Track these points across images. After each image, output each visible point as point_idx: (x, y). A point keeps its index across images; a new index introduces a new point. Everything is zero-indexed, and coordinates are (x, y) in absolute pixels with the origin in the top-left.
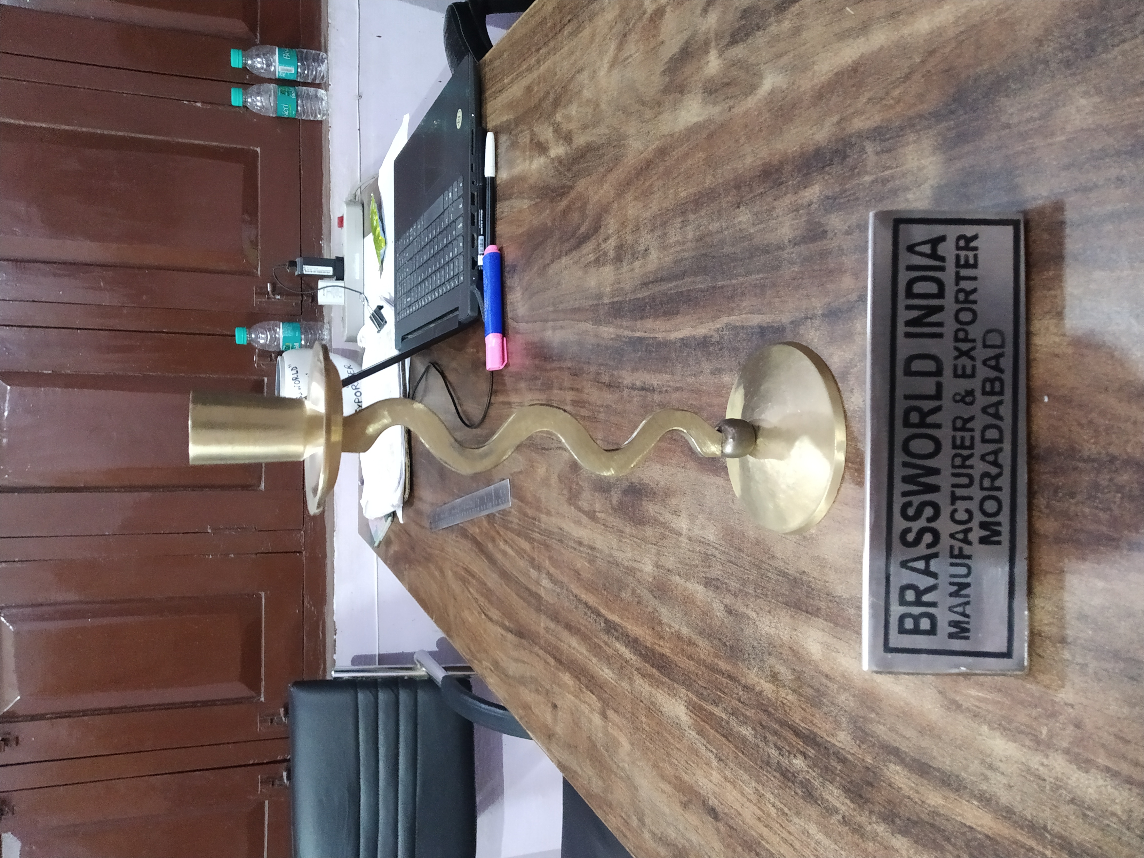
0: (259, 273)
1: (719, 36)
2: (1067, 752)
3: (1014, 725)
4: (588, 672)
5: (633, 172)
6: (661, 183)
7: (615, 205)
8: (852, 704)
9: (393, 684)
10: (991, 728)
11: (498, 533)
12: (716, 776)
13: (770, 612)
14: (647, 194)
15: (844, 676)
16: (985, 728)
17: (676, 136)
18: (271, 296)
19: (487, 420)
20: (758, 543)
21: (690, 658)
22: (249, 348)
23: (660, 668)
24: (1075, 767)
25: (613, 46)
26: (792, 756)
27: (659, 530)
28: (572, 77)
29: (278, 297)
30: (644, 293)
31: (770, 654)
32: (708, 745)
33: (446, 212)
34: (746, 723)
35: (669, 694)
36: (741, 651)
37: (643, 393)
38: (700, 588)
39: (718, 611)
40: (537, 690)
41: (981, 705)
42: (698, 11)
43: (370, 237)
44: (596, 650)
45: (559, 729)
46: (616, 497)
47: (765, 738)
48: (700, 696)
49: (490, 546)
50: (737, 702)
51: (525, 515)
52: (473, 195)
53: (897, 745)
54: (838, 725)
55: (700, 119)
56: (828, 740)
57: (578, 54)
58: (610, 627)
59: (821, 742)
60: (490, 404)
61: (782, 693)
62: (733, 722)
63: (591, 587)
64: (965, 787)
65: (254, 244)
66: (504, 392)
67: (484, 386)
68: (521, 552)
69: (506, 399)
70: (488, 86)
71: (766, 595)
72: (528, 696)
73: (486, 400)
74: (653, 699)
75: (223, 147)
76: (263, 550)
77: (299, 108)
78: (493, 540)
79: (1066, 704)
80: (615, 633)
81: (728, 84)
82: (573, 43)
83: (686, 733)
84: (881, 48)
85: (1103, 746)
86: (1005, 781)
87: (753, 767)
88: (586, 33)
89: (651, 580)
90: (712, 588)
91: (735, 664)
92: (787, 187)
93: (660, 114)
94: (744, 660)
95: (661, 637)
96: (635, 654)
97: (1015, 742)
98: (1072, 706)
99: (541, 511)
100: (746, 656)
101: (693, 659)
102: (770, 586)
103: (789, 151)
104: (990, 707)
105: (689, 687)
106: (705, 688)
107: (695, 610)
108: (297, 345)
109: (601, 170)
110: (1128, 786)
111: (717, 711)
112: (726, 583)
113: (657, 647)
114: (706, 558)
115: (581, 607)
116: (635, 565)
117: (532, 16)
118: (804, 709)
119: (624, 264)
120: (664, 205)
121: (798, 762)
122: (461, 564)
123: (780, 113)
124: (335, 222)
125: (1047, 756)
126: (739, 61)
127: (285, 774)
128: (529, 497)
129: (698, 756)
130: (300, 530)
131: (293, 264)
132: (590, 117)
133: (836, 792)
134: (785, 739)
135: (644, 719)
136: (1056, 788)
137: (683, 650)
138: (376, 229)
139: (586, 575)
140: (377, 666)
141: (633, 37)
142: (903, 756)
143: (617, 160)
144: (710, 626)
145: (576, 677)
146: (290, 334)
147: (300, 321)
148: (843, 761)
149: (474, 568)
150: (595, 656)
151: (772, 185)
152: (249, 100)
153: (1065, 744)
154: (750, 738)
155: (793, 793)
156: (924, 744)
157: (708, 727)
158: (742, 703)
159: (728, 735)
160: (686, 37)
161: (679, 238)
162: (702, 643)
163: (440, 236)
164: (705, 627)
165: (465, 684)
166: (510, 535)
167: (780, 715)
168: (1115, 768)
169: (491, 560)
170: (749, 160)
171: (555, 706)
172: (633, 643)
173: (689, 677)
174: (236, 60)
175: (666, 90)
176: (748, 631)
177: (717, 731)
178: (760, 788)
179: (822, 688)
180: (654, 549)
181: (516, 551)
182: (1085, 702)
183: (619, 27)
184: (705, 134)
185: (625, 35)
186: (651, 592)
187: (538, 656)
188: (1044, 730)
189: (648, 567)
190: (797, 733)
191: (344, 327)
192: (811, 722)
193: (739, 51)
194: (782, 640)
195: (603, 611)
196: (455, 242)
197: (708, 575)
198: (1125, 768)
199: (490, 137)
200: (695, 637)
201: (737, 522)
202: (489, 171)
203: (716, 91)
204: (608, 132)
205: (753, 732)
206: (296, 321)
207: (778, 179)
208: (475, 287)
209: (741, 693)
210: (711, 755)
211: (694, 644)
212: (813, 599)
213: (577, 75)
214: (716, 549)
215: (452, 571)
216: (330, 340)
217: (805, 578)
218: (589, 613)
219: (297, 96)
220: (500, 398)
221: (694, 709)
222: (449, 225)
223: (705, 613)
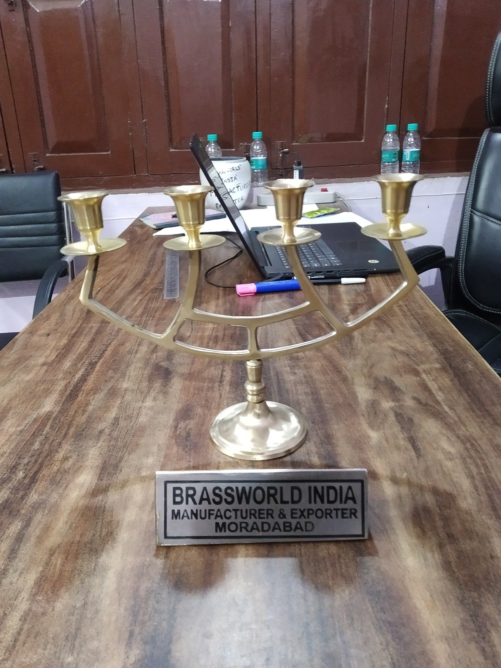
0: (294, 144)
1: (401, 407)
2: (30, 610)
3: (43, 583)
4: (67, 354)
5: (336, 364)
6: (329, 380)
7: (320, 354)
8: (52, 501)
9: (61, 232)
10: (42, 572)
11: (146, 296)
12: (12, 430)
13: (101, 454)
14: (324, 373)
15: (67, 496)
16: (41, 569)
17: (352, 387)
18: (282, 151)
19: (209, 285)
20: (137, 445)
21: (76, 412)
22: (251, 140)
23: (70, 395)
24: (22, 614)
25: (403, 348)
26: (24, 471)
27: (146, 390)
28: (389, 327)
29: (281, 155)
30: (272, 373)
31: (78, 455)
32: (29, 424)
33: (324, 256)
34: (41, 445)
35: (56, 401)
36: (80, 440)
37: (220, 377)
38: (113, 415)
39: (101, 426)
40: (57, 323)
41: (53, 567)
42: (415, 395)
43: (316, 208)
44: (80, 358)
45: (35, 338)
46: (164, 364)
47: (33, 456)
48: (55, 419)
49: (139, 291)
50: (52, 439)
51: (156, 312)
52: (332, 271)
53: (31, 525)
54: (41, 494)
55: (359, 399)
56: (33, 490)
57: (402, 329)
58: (93, 365)
59: (32, 486)
60: (218, 287)
61: (58, 463)
62: (41, 438)
63: (115, 352)
64: (10, 562)
65: (311, 140)
66: (225, 295)
67: (228, 283)
68: (135, 310)
69: (220, 297)
70: (391, 277)
71: (109, 451)
72: (54, 318)
73: (221, 284)
74: (53, 392)
75: (363, 121)
76: (135, 151)
77: (387, 163)
78: (142, 293)
79: (54, 607)
80: (89, 368)
81: (375, 413)
82: (408, 326)
83: (35, 412)
84: (383, 492)
85: (33, 626)
86: (14, 580)
87: (18, 450)
88: (412, 333)
89: (118, 387)
90: (114, 422)
91: (72, 437)
92: (320, 448)
93: (365, 377)
94: (75, 442)
95: (87, 395)
96: (78, 380)
97: (35, 584)
98: (53, 610)
99: (157, 321)
100: (77, 443)
101: (75, 413)
102: (114, 453)
103: (338, 448)
104: (52, 570)
105: (60, 412)
106: (60, 421)
107: (101, 413)
108: (254, 167)
109: (339, 346)
110: (13, 640)
111: (47, 428)
112: (116, 429)
113: (82, 393)
114: (130, 417)
115: (104, 347)
116: (127, 377)
117: (425, 301)
118: (49, 476)
119: (289, 362)
120: (317, 382)
121: (21, 474)
122: (129, 273)
123: (358, 442)
124: (324, 186)
125: (27, 600)
126: (387, 418)
127: (4, 170)
128: (166, 313)
129: (23, 419)
130: (148, 173)
131: (299, 164)
132: (367, 337)
133: (6, 496)
134: (33, 466)
135: (42, 387)
136: (11, 606)
137: (80, 407)
138: (319, 212)
139: (122, 348)
140: (71, 221)
141: (406, 359)
142: (26, 529)
143: (343, 354)
144: (93, 422)
145: (65, 347)
146: (260, 163)
147: (268, 168)
148: (22, 498)
149: (127, 281)
150: (77, 357)
151: (322, 440)
152: (390, 135)
153: (34, 609)
154: (33, 448)
155: (4, 472)
156: (32, 539)
157: (38, 424)
158: (52, 442)
159: (34, 435)
160: (402, 389)
161: (300, 391)
162: (84, 419)
163: (311, 253)
164: (93, 419)
165: (64, 273)
166: (145, 302)
167: (46, 463)
168: (22, 633)
169: (131, 292)
170: (336, 427)
171: (48, 335)
172: (84, 379)
173: (65, 412)
174: (412, 127)
175: (376, 380)
176: (90, 443)
177: (36, 429)
178: (6, 455)
179: (60, 484)
180: (135, 387)
181: (136, 306)
182: (55, 616)
183: (412, 351)
184: (352, 402)
185: (408, 355)
186: (112, 388)
187: (77, 323)
188: (40, 598)
189: (125, 385)
190: (36, 473)
191: (266, 194)
192: (42, 480)
193: (392, 418)
194: (86, 461)
195: (101, 361)
196: (307, 262)
197: (121, 419)
198: (22, 638)
199: (363, 280)
200: (87, 414)
201: (149, 433)
202: (344, 280)
203: (373, 407)
204: (359, 348)
205: (36, 449)
206: (268, 166)
207: (325, 443)
208: (282, 275)
209: (57, 441)
210: (23, 426)
211: (84, 413)
212: (107, 477)
213: (390, 329)
214: (135, 423)
215: (125, 267)
216: (258, 187)
217: (118, 471)
218: (101, 352)
219: (394, 162)
220: (221, 293)
221: (48, 416)
222: (317, 258)
223: (100, 419)
